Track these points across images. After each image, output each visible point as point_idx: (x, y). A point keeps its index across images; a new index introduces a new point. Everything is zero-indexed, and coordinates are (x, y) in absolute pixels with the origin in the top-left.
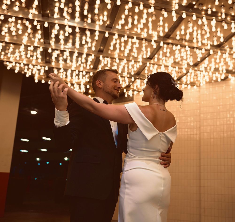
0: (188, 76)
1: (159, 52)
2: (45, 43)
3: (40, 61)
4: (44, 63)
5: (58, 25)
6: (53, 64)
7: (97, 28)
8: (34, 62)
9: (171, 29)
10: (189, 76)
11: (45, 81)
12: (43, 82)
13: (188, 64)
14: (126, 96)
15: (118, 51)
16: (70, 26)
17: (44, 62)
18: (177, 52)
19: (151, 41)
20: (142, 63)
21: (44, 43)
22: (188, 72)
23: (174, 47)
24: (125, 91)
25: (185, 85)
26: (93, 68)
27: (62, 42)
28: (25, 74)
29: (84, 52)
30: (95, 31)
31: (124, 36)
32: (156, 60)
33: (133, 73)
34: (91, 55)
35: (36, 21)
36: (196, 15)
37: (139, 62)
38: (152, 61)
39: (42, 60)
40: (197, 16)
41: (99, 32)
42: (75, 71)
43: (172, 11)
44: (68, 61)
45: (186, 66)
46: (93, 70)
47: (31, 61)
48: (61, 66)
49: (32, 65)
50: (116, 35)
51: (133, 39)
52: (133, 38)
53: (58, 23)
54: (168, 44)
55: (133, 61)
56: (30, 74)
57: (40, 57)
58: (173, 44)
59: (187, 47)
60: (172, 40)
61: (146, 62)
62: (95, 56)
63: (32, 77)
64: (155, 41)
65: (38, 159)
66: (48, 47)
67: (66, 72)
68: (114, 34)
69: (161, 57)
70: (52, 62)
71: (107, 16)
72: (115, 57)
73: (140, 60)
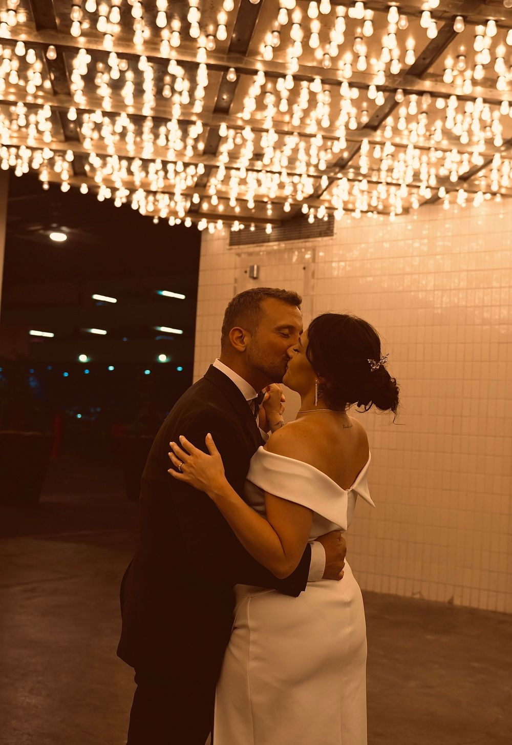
0: (491, 170)
1: (398, 110)
2: (55, 92)
3: (48, 137)
4: (60, 142)
5: (85, 51)
6: (87, 145)
7: (202, 57)
8: (32, 142)
9: (424, 52)
10: (495, 172)
11: (69, 184)
12: (65, 188)
13: (490, 142)
14: (311, 220)
15: (270, 112)
16: (120, 56)
17: (62, 137)
18: (450, 113)
19: (367, 87)
20: (347, 140)
21: (52, 91)
22: (488, 162)
23: (440, 103)
24: (305, 209)
25: (484, 193)
26: (205, 152)
27: (104, 91)
28: (12, 169)
29: (172, 115)
30: (197, 65)
31: (284, 76)
32: (388, 133)
33: (322, 167)
34: (194, 123)
35: (23, 44)
36: (496, 21)
37: (338, 139)
38: (378, 136)
39: (54, 133)
40: (499, 23)
41: (209, 66)
42: (153, 161)
43: (422, 12)
44: (130, 137)
45: (482, 147)
46: (205, 157)
47: (24, 138)
48: (111, 150)
49: (28, 147)
50: (259, 73)
51: (312, 84)
52: (311, 80)
53: (86, 47)
54: (421, 93)
55: (319, 136)
56: (26, 170)
57: (47, 127)
58: (434, 95)
59: (479, 101)
60: (432, 81)
61: (360, 139)
62: (204, 125)
63: (33, 175)
64: (379, 88)
65: (83, 358)
66: (66, 105)
67: (130, 165)
68: (255, 72)
69: (402, 125)
70: (84, 138)
71: (226, 26)
72: (265, 126)
73: (341, 133)
